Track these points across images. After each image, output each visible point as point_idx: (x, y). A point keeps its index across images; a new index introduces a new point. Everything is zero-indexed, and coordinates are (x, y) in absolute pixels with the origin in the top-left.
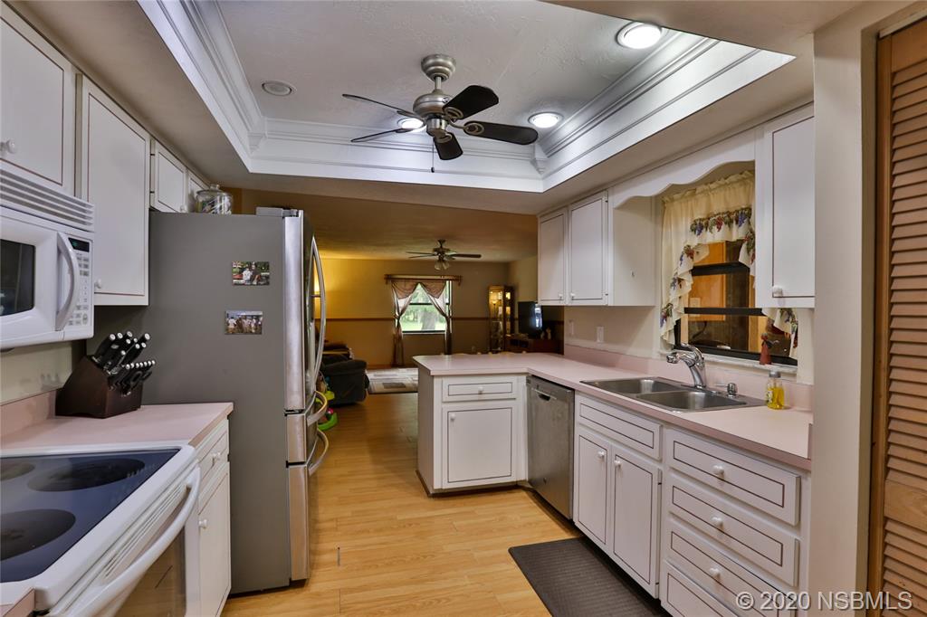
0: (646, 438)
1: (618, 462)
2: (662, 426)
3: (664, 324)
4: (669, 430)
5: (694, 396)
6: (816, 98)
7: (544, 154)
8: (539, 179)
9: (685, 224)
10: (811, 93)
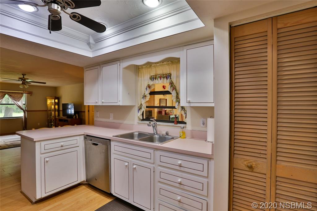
0: (148, 155)
1: (135, 166)
2: (154, 150)
3: (139, 112)
4: (158, 152)
5: (156, 137)
6: (215, 38)
7: (93, 41)
8: (91, 52)
9: (147, 77)
10: (213, 36)
